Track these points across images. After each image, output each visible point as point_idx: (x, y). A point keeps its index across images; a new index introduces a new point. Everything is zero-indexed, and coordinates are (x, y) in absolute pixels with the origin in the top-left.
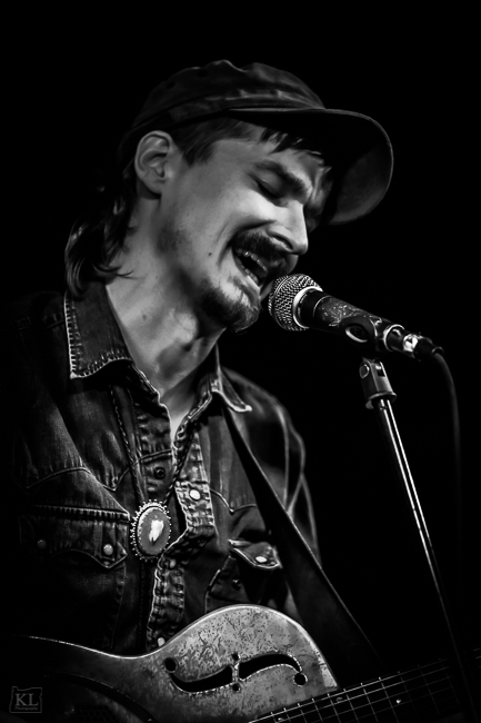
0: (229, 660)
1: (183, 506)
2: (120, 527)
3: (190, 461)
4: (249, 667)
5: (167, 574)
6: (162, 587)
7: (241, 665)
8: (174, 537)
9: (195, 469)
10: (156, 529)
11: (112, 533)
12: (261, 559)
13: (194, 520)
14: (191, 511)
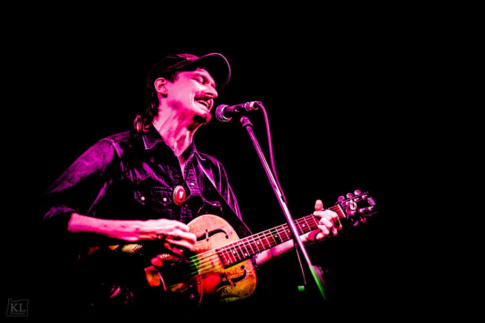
0: (205, 232)
1: (189, 187)
2: (169, 193)
3: (190, 175)
4: (211, 234)
5: (185, 208)
6: (184, 213)
7: (209, 233)
8: (186, 197)
9: (192, 177)
10: (181, 194)
11: (166, 194)
12: (215, 204)
13: (193, 191)
14: (192, 189)
